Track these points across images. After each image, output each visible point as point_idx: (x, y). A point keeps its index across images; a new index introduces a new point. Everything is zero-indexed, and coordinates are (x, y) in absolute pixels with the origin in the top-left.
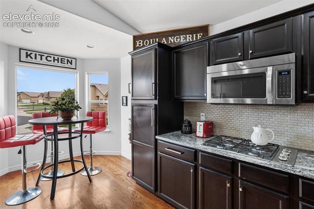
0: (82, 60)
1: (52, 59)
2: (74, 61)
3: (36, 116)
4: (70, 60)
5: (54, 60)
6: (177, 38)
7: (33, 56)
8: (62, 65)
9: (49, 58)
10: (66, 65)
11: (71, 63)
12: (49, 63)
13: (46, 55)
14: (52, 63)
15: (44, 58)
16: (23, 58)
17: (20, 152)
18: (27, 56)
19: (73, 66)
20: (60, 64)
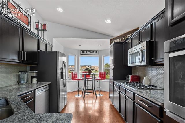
0: (101, 50)
1: (90, 52)
2: (97, 51)
3: (83, 72)
4: (96, 51)
5: (91, 52)
6: (126, 37)
7: (84, 52)
8: (93, 54)
9: (89, 52)
10: (95, 54)
11: (96, 53)
12: (89, 54)
13: (88, 51)
14: (90, 54)
15: (87, 52)
16: (82, 53)
17: (77, 82)
18: (83, 52)
19: (97, 54)
20: (92, 54)
